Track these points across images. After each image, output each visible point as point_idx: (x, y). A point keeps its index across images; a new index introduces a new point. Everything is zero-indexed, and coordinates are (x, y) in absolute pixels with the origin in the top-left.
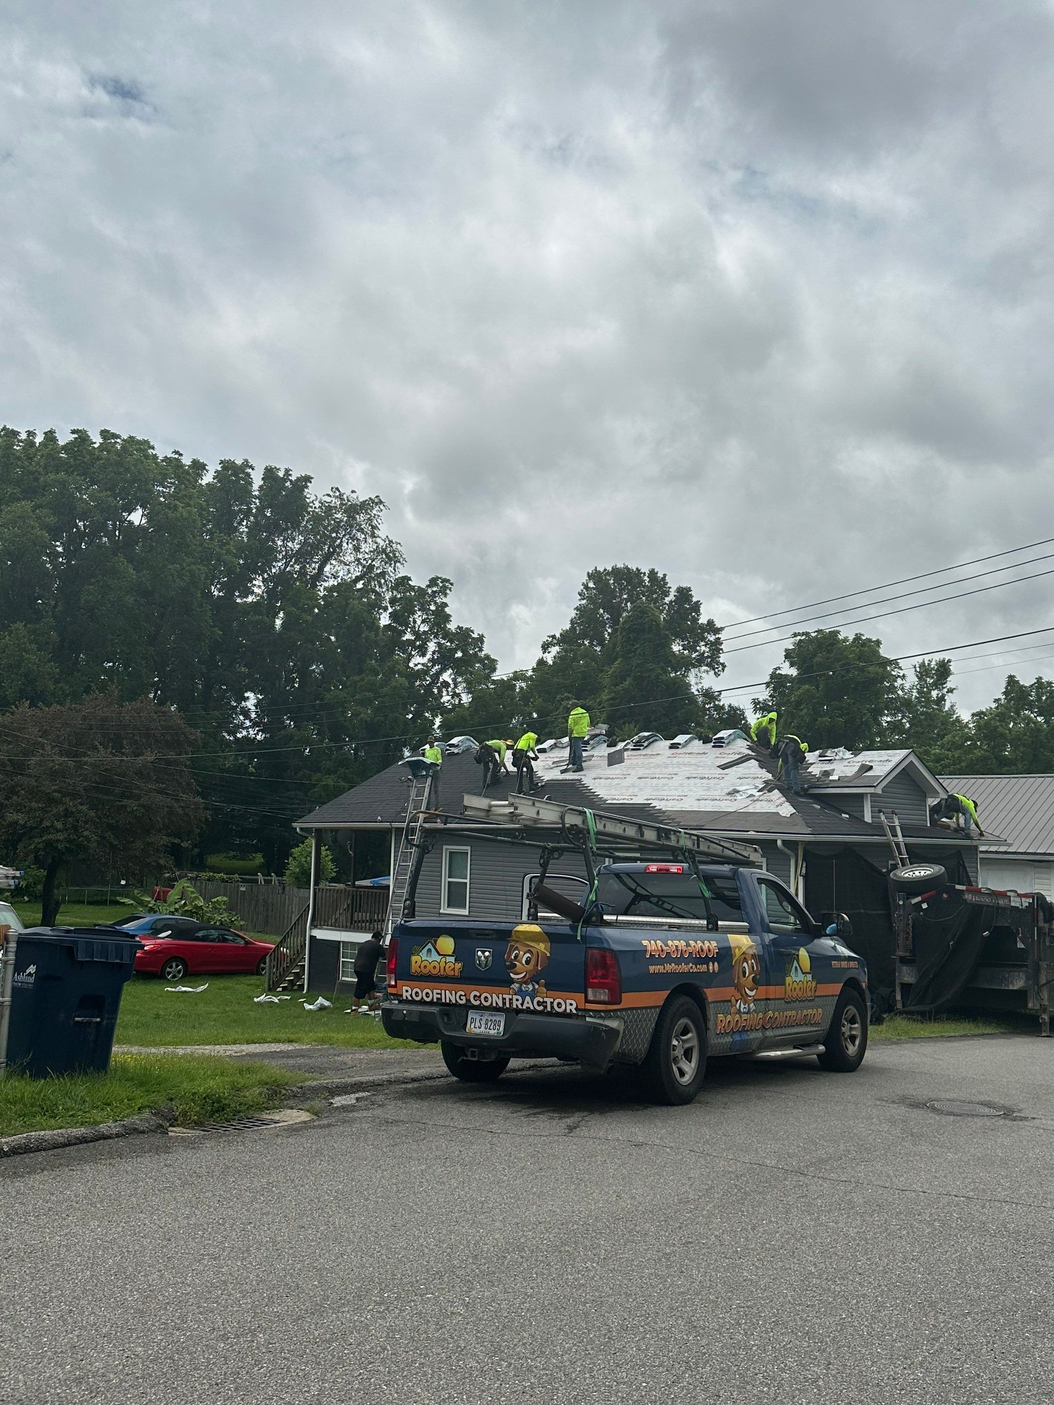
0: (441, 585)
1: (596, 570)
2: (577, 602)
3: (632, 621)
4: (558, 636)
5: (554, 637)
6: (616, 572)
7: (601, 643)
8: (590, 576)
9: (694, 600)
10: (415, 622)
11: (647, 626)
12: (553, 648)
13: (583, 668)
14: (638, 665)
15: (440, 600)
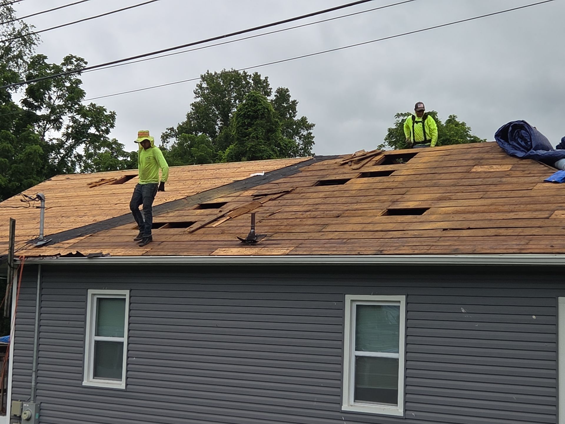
0: (76, 63)
1: (208, 73)
2: (194, 99)
3: (247, 108)
4: (175, 128)
5: (172, 129)
6: (225, 75)
7: (213, 134)
8: (203, 78)
9: (291, 99)
11: (260, 113)
12: (171, 139)
13: (201, 153)
14: (252, 147)
15: (74, 77)
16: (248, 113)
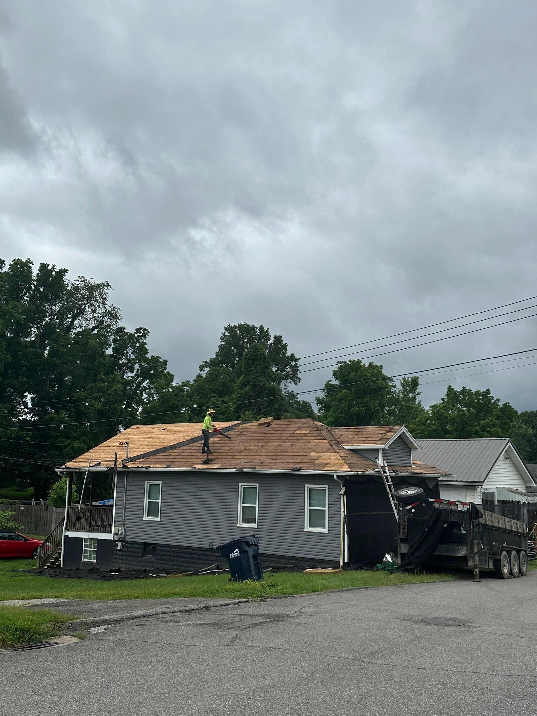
0: (143, 332)
1: (229, 326)
2: (219, 343)
3: (250, 354)
4: (208, 361)
5: (206, 362)
6: (240, 326)
7: (233, 366)
8: (226, 329)
9: (284, 343)
10: (127, 353)
11: (258, 357)
12: (206, 368)
13: (223, 380)
14: (254, 378)
15: (142, 341)
16: (251, 356)
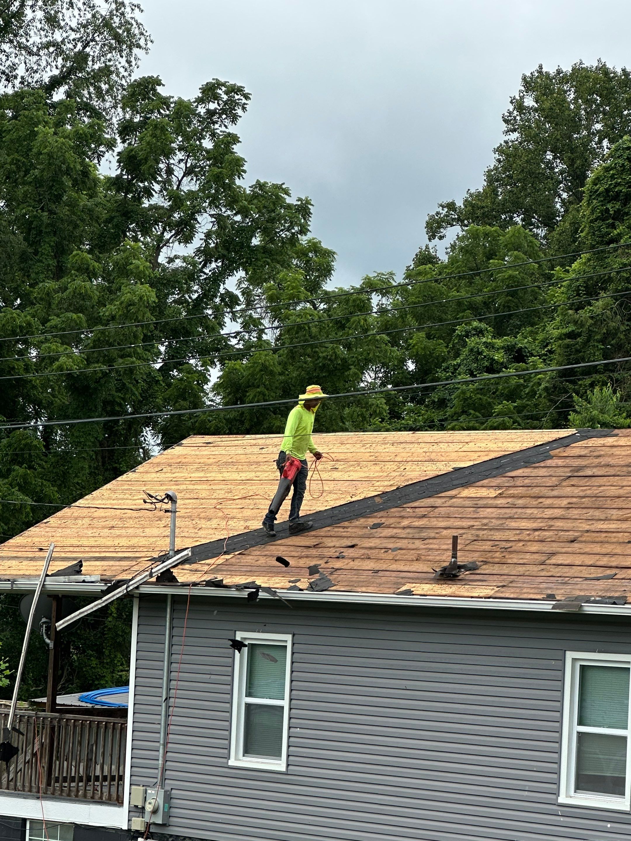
0: (225, 97)
1: (540, 72)
3: (612, 177)
4: (460, 204)
5: (451, 206)
6: (580, 76)
7: (547, 220)
8: (529, 84)
10: (170, 171)
12: (449, 229)
13: (510, 272)
15: (223, 129)
16: (615, 186)
